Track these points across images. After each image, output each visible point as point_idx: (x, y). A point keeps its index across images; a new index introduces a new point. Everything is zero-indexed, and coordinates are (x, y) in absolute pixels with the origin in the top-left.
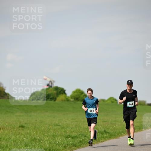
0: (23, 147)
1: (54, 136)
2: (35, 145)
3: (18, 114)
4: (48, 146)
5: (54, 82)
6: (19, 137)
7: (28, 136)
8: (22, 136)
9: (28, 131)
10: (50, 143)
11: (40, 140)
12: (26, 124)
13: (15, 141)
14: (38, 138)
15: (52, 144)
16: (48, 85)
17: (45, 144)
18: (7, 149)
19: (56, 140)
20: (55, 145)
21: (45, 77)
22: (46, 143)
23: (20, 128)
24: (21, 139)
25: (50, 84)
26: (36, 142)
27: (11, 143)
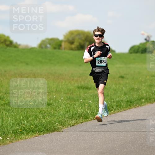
0: (122, 96)
1: (150, 86)
2: (133, 94)
3: (118, 66)
4: (145, 95)
5: (151, 36)
6: (119, 87)
7: (127, 85)
8: (122, 86)
9: (127, 81)
10: (147, 92)
11: (138, 90)
12: (125, 74)
13: (115, 90)
14: (136, 87)
15: (149, 94)
16: (146, 39)
17: (142, 93)
18: (108, 98)
19: (153, 89)
20: (151, 95)
21: (143, 32)
22: (144, 92)
23: (120, 79)
24: (120, 88)
25: (148, 39)
26: (134, 91)
27: (112, 92)
